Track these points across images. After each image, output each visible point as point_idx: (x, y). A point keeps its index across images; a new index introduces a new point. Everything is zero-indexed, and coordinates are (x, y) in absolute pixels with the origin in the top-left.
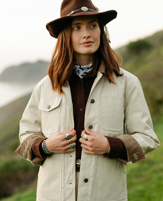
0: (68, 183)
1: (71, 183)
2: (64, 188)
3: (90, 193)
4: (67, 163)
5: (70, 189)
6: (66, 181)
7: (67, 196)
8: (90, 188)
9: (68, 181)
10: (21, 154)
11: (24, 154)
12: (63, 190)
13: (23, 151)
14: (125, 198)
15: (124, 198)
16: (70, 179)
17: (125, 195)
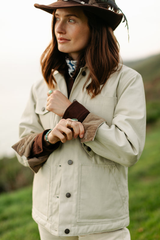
0: (55, 196)
1: (58, 196)
2: (51, 201)
3: (74, 211)
4: (56, 174)
5: (56, 203)
6: (54, 194)
7: (54, 210)
8: (74, 205)
9: (55, 194)
10: (17, 150)
11: (21, 150)
12: (50, 203)
13: (21, 146)
14: (126, 217)
15: (124, 216)
16: (57, 192)
17: (127, 213)
